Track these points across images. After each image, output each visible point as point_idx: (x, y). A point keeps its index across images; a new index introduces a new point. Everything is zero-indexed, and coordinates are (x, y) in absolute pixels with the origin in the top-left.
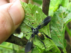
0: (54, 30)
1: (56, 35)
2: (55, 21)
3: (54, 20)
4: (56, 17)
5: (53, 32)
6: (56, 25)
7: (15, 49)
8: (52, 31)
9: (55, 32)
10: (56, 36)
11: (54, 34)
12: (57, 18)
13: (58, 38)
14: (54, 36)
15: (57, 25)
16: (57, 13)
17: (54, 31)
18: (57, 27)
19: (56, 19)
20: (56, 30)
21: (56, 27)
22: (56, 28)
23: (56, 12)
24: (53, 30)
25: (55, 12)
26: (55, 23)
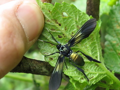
0: (111, 41)
1: (115, 50)
2: (113, 23)
3: (111, 21)
4: (114, 16)
5: (108, 45)
6: (115, 31)
7: (38, 81)
8: (106, 43)
9: (113, 46)
10: (115, 53)
11: (111, 50)
12: (117, 18)
13: (117, 57)
14: (110, 53)
15: (117, 32)
16: (116, 9)
17: (111, 43)
18: (117, 35)
19: (115, 19)
20: (115, 40)
21: (115, 35)
22: (114, 37)
23: (114, 6)
24: (109, 41)
25: (112, 6)
26: (113, 28)
